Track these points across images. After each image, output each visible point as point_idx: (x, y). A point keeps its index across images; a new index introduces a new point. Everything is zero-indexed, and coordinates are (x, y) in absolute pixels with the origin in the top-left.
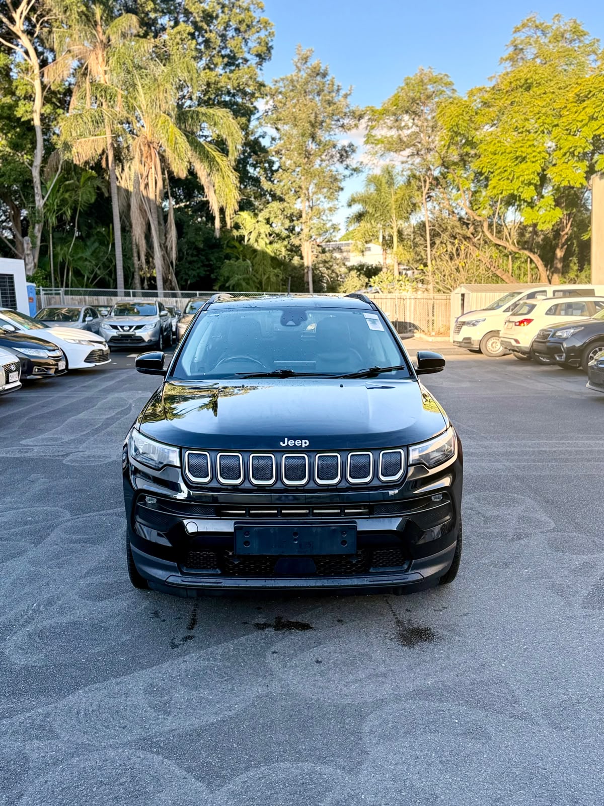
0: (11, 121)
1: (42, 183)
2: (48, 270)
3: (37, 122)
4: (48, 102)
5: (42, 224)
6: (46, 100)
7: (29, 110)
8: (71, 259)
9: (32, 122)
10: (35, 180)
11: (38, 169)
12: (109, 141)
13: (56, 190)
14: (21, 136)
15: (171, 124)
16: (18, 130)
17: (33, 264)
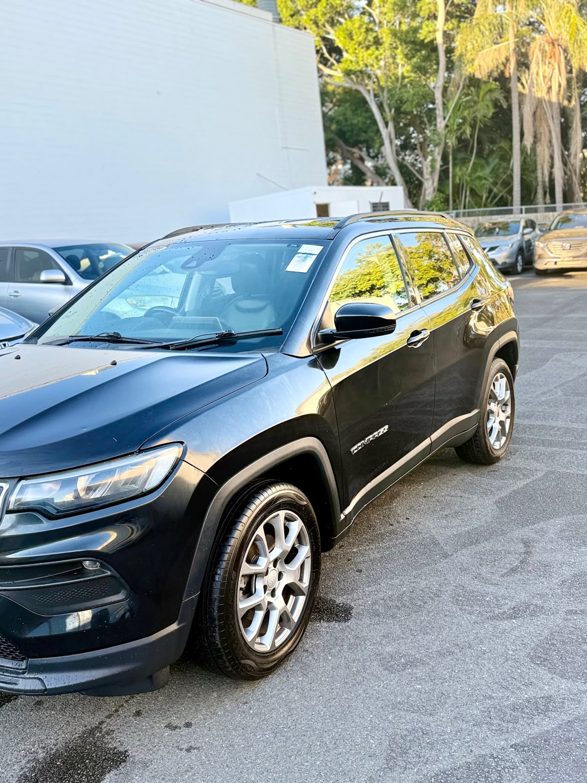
0: (416, 45)
1: (444, 104)
2: (447, 193)
3: (440, 40)
4: (452, 17)
5: (442, 146)
6: (449, 15)
7: (431, 29)
8: (468, 179)
9: (435, 42)
10: (437, 101)
11: (441, 90)
12: (512, 46)
13: (458, 108)
14: (426, 59)
15: (574, 14)
16: (423, 52)
17: (432, 189)
